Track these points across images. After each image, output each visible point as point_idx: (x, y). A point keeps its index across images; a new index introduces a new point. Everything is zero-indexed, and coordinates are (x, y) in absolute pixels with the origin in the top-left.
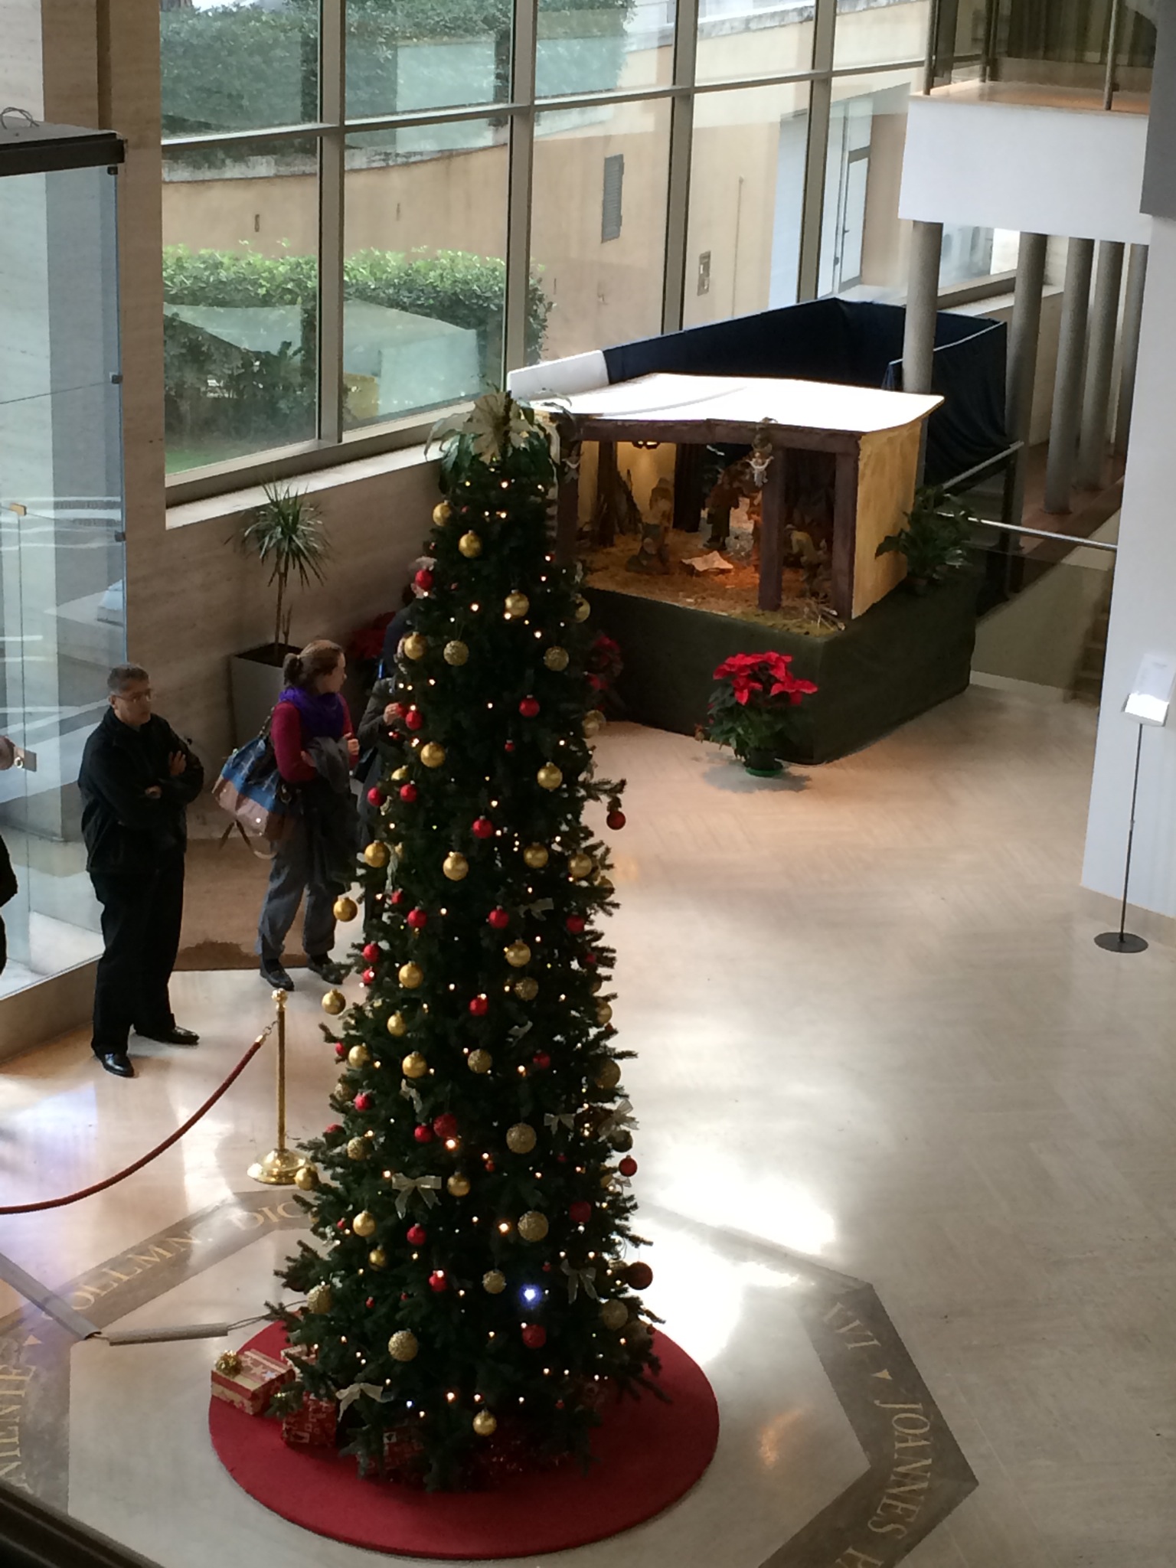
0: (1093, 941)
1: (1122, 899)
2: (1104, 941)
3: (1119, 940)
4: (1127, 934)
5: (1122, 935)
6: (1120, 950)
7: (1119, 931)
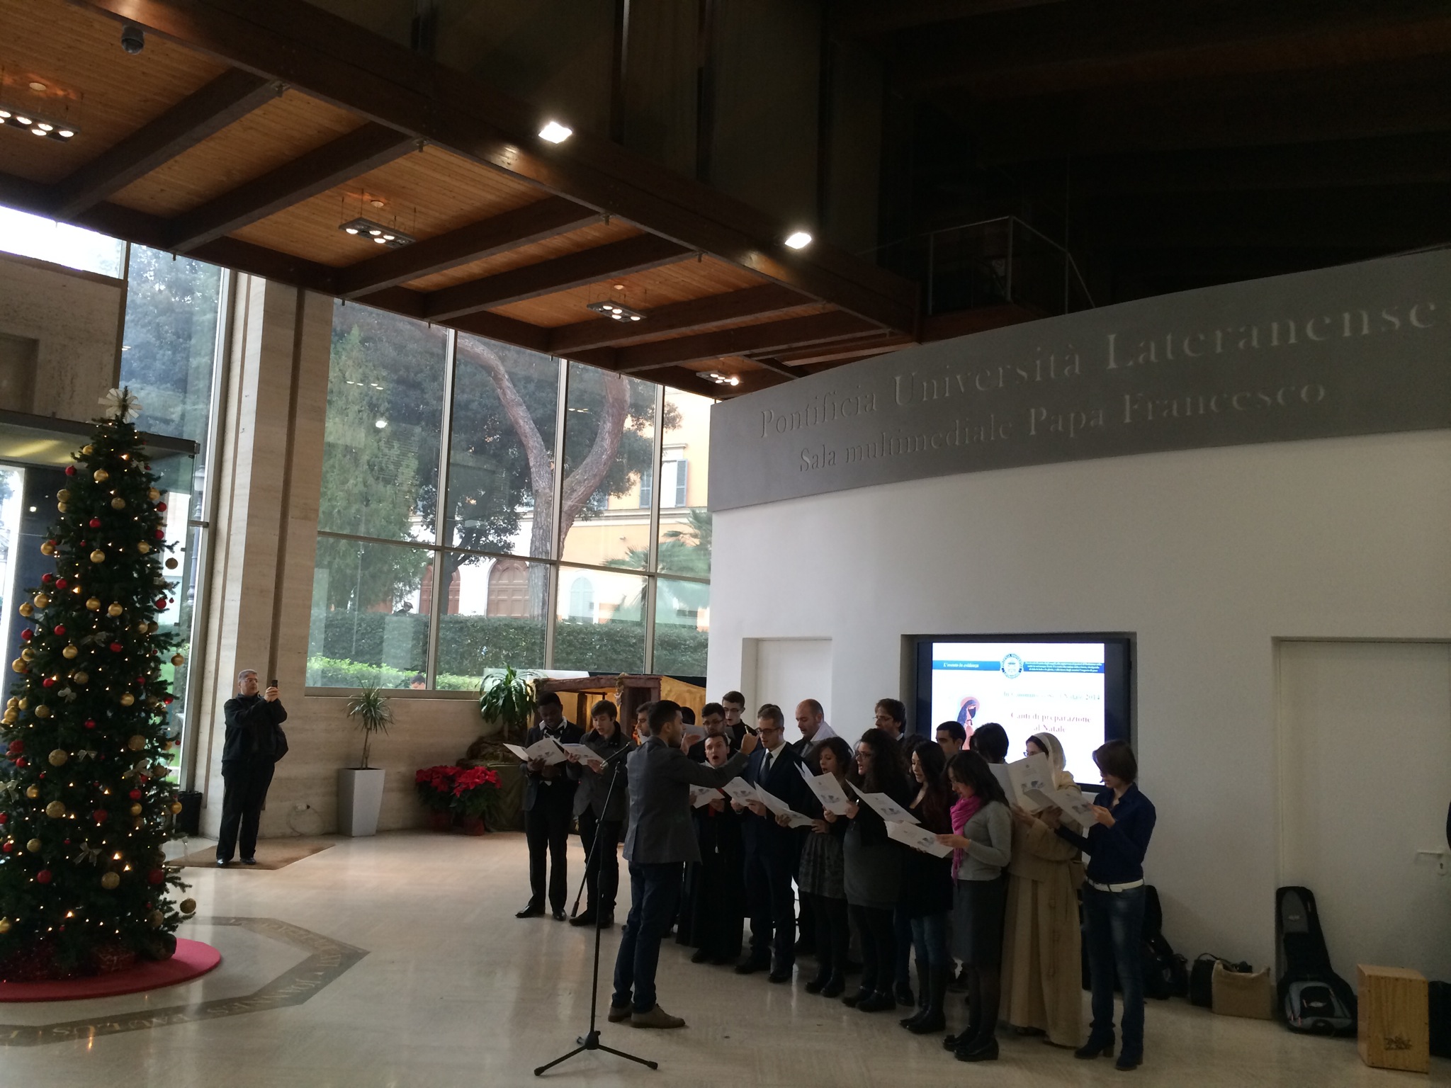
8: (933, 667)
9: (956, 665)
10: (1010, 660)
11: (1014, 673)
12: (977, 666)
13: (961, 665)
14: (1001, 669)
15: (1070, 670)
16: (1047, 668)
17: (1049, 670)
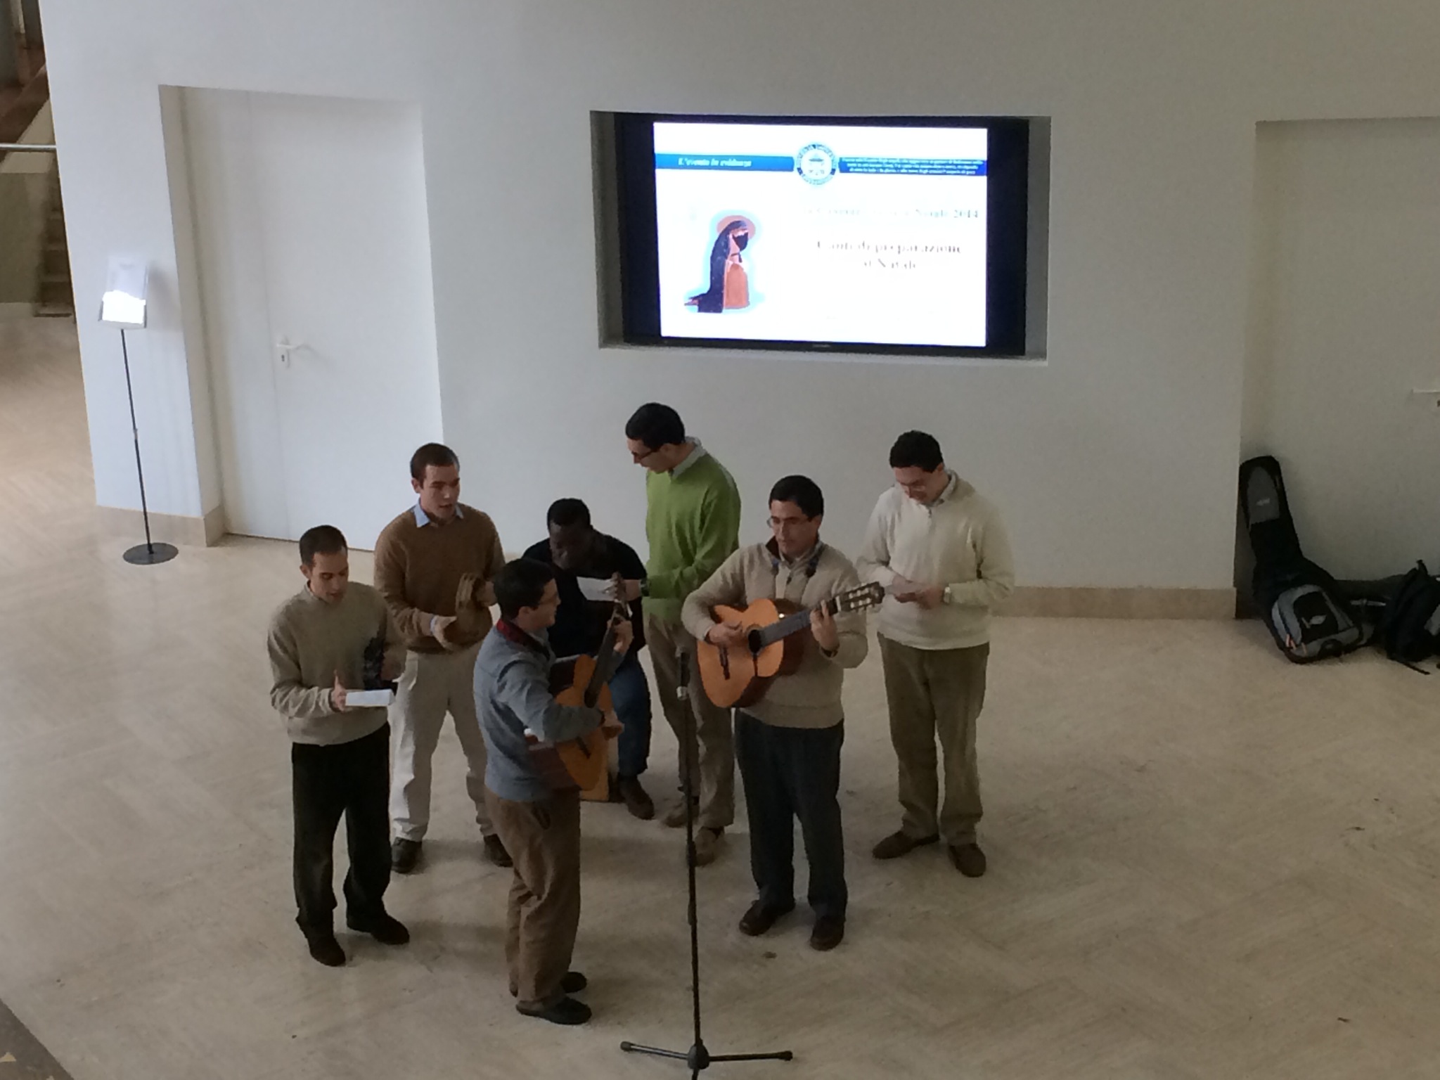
0: (123, 559)
1: (142, 510)
2: (133, 556)
3: (148, 552)
4: (155, 544)
5: (150, 545)
6: (151, 562)
7: (146, 542)
8: (657, 164)
9: (705, 163)
10: (813, 153)
11: (821, 176)
12: (748, 164)
13: (715, 163)
14: (795, 169)
15: (926, 171)
16: (884, 168)
17: (887, 171)
